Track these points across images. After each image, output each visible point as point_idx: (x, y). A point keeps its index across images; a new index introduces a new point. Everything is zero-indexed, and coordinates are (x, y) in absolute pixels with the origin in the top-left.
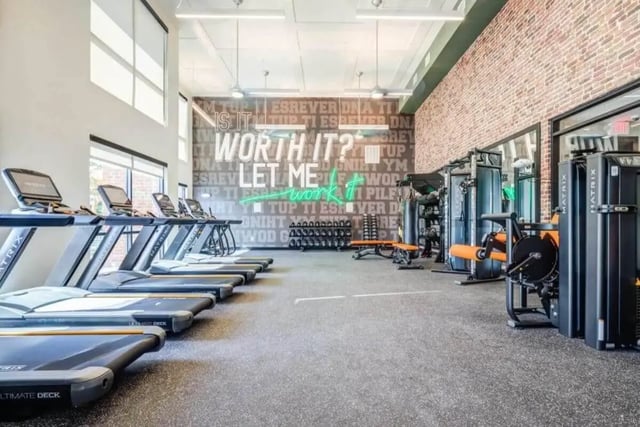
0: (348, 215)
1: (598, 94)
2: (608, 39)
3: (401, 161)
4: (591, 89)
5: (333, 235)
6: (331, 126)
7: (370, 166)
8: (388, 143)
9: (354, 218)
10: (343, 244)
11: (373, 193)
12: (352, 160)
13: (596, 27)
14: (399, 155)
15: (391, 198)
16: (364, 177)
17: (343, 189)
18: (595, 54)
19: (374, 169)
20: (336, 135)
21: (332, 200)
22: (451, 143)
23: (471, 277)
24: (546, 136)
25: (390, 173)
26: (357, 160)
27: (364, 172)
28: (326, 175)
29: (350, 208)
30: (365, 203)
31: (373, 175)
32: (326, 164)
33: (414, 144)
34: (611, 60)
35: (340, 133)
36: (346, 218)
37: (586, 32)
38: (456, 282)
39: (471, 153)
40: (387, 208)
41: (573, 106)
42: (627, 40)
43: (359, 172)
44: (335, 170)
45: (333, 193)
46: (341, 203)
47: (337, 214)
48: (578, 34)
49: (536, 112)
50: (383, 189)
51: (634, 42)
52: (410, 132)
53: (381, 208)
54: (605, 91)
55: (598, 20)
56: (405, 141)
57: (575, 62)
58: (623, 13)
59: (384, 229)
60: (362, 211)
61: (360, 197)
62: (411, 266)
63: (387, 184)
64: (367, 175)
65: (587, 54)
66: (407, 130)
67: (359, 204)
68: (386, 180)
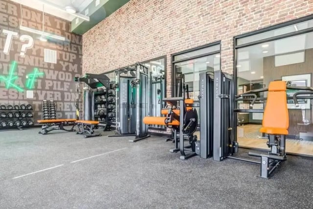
0: (28, 100)
1: (193, 47)
2: (197, 24)
3: (73, 65)
4: (190, 44)
5: (14, 117)
6: (11, 25)
7: (49, 64)
8: (63, 50)
9: (34, 103)
10: (25, 124)
11: (51, 85)
12: (32, 58)
13: (192, 16)
14: (71, 60)
15: (65, 89)
16: (44, 72)
17: (24, 79)
18: (192, 28)
19: (52, 67)
20: (16, 34)
21: (12, 88)
22: (112, 58)
23: (137, 137)
24: (169, 62)
25: (65, 72)
26: (37, 58)
27: (44, 68)
28: (5, 65)
29: (30, 95)
30: (44, 92)
31: (51, 72)
32: (5, 55)
33: (82, 55)
34: (198, 32)
35: (21, 33)
36: (27, 103)
37: (188, 17)
38: (130, 141)
39: (137, 65)
40: (63, 97)
41: (182, 50)
42: (205, 26)
43: (39, 68)
44: (15, 62)
45: (13, 82)
46: (22, 90)
47: (17, 99)
48: (184, 17)
49: (164, 49)
50: (59, 83)
51: (207, 28)
52: (79, 47)
53: (58, 96)
54: (196, 46)
55: (193, 13)
56: (76, 52)
57: (183, 29)
58: (203, 13)
59: (60, 111)
60: (41, 97)
61: (39, 87)
62: (94, 134)
63: (63, 79)
64: (46, 71)
65: (189, 27)
66: (77, 45)
67: (39, 92)
68: (62, 77)
